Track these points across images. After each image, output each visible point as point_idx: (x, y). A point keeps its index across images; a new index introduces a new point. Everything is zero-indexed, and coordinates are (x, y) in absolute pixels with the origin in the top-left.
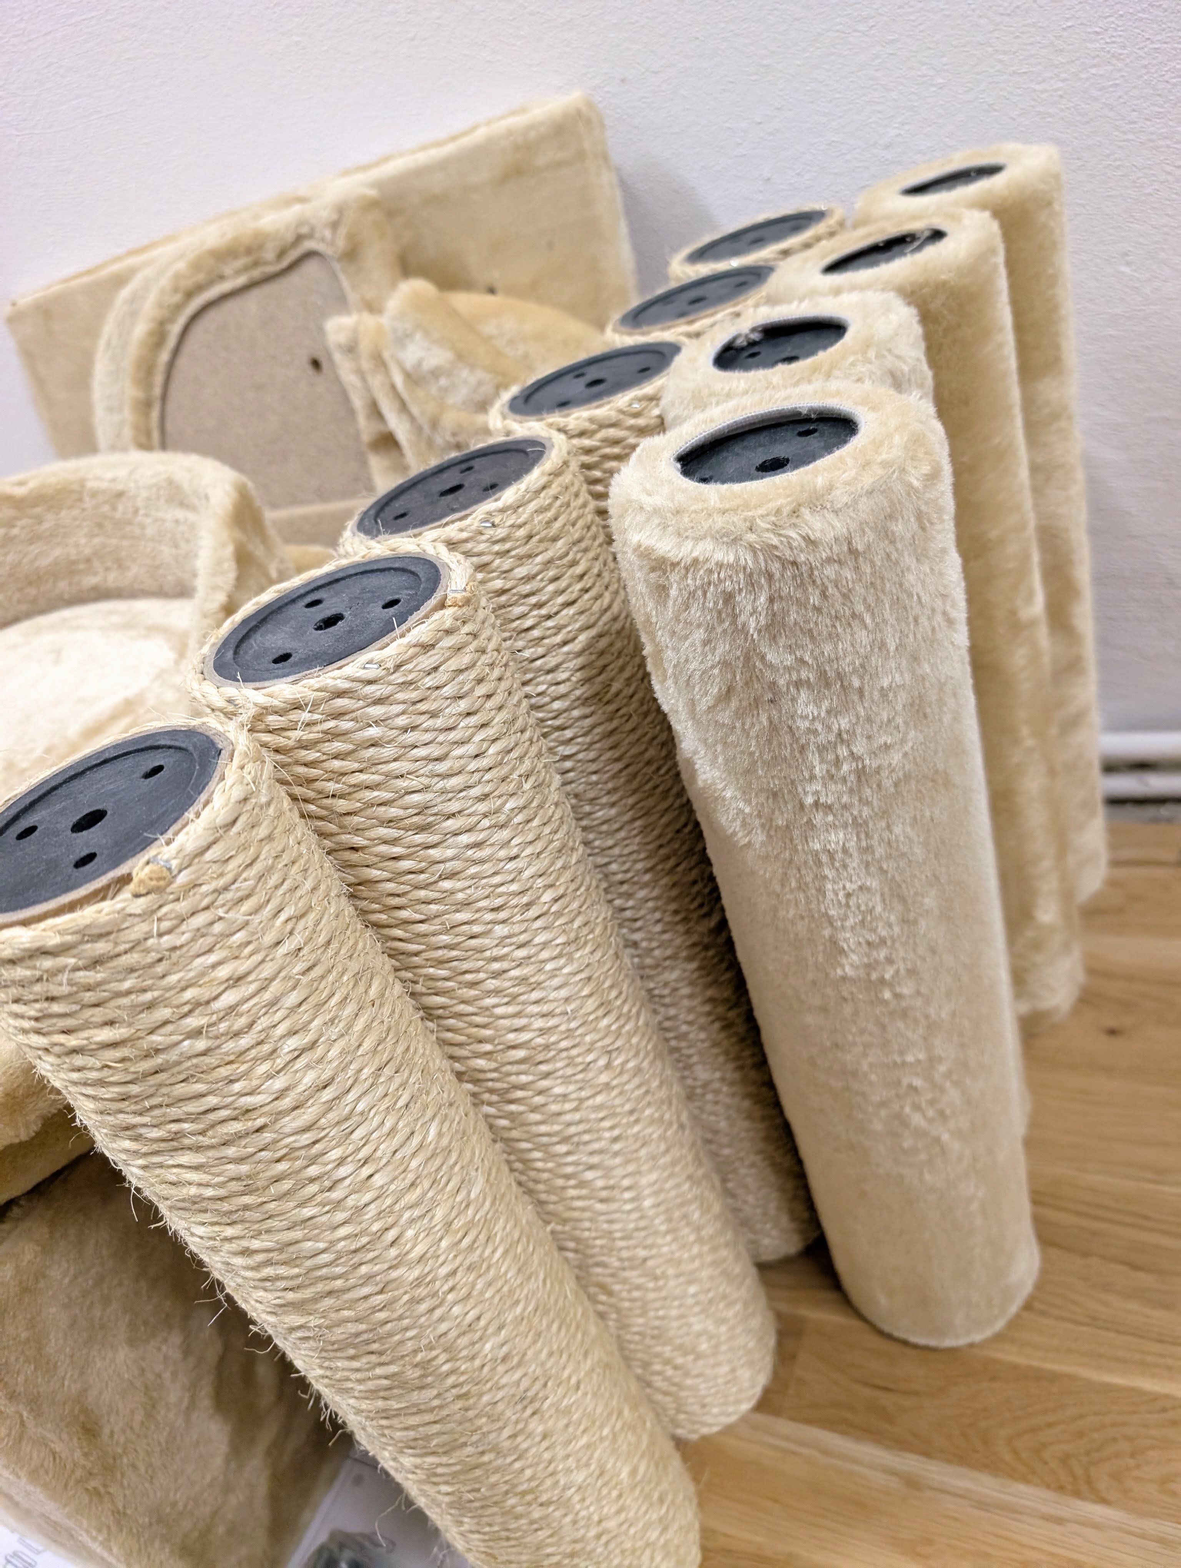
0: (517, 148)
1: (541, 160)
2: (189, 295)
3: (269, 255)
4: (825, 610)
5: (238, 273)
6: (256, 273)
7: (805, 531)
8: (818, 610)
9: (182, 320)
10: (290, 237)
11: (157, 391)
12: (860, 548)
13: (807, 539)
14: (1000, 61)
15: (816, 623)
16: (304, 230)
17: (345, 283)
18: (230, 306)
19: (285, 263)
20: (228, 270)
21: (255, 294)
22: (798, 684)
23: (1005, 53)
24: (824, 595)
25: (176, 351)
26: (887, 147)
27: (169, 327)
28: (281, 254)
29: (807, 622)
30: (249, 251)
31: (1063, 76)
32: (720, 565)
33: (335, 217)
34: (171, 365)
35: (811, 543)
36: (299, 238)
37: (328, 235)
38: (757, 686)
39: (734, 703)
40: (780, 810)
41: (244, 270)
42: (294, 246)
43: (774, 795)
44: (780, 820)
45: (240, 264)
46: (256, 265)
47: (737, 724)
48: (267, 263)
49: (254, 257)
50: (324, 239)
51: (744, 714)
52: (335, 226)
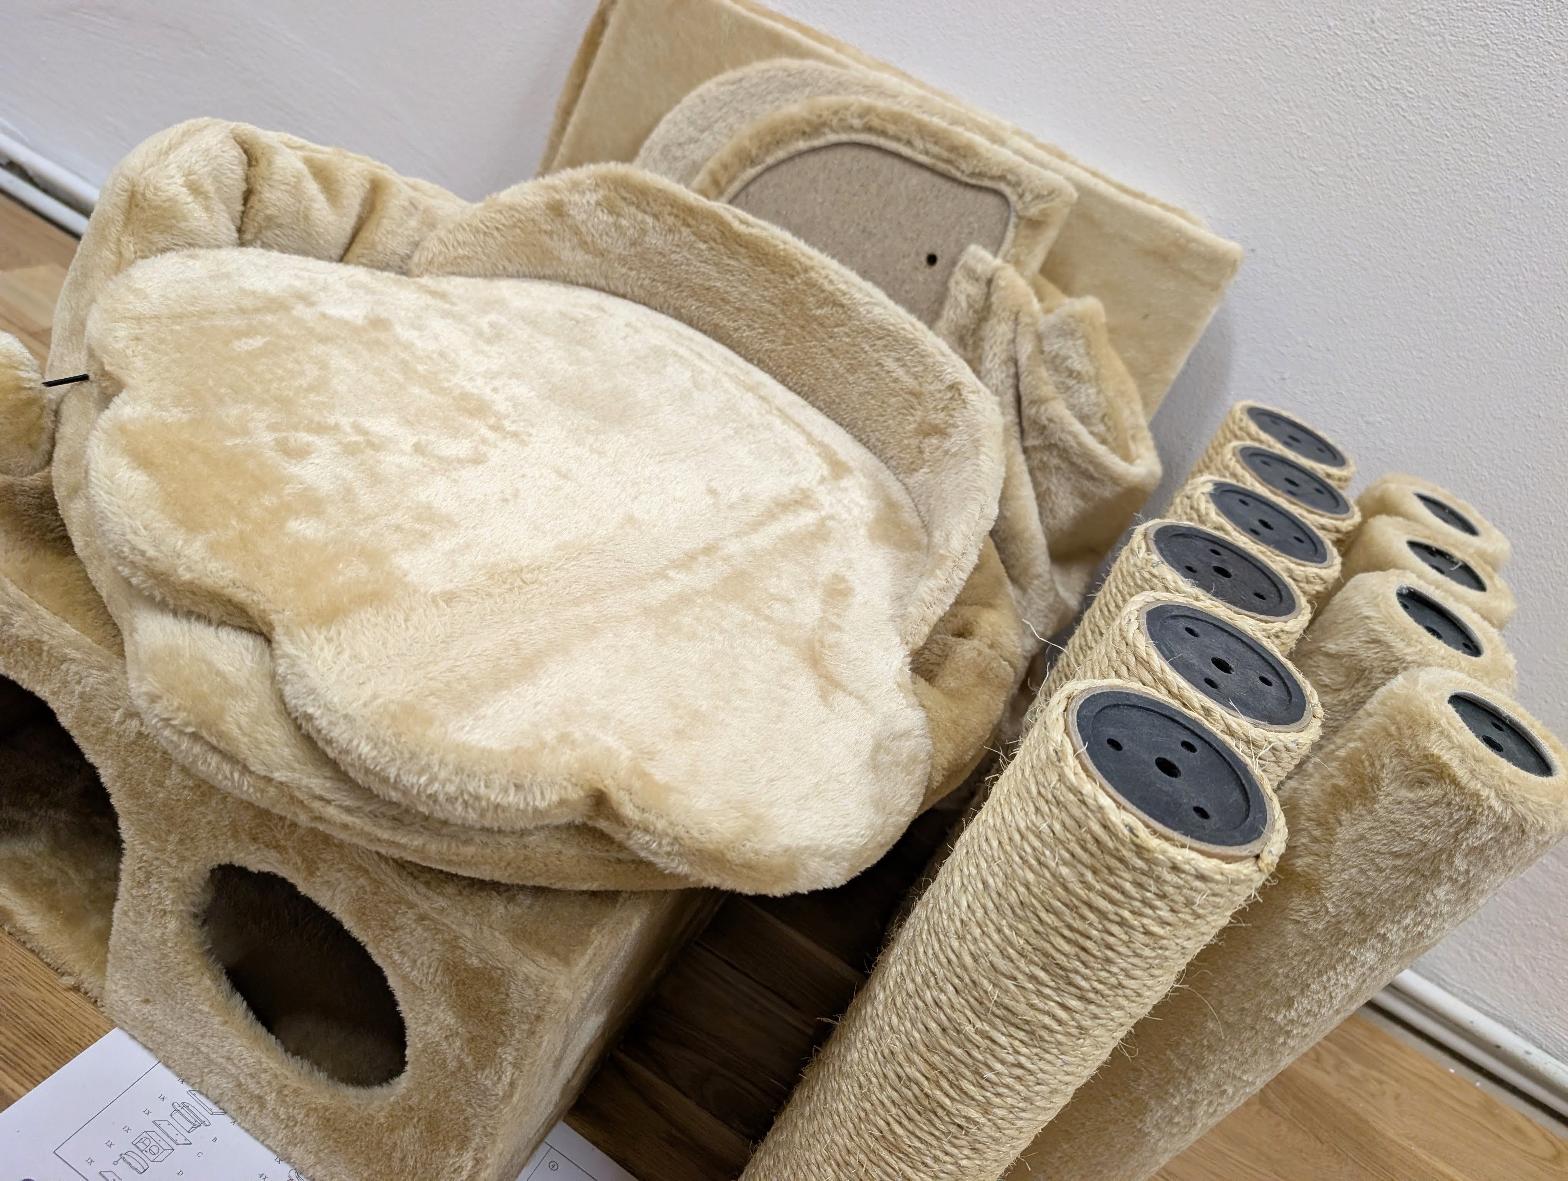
0: (1176, 244)
2: (869, 129)
3: (967, 166)
5: (928, 153)
6: (942, 166)
9: (844, 137)
10: (996, 171)
11: (770, 160)
14: (1469, 437)
16: (1011, 178)
17: (1010, 234)
18: (898, 165)
19: (973, 181)
20: (919, 143)
21: (927, 175)
23: (1475, 434)
25: (814, 150)
26: (1367, 423)
27: (826, 130)
28: (977, 174)
30: (953, 149)
31: (1493, 472)
33: (1045, 191)
34: (801, 154)
36: (1002, 178)
37: (1028, 197)
38: (1428, 865)
39: (1399, 862)
40: (1354, 922)
41: (935, 156)
42: (992, 178)
43: (1360, 914)
44: (1347, 928)
45: (936, 150)
46: (948, 161)
47: (1388, 871)
48: (958, 168)
49: (952, 156)
50: (1021, 196)
51: (1399, 871)
52: (1038, 197)
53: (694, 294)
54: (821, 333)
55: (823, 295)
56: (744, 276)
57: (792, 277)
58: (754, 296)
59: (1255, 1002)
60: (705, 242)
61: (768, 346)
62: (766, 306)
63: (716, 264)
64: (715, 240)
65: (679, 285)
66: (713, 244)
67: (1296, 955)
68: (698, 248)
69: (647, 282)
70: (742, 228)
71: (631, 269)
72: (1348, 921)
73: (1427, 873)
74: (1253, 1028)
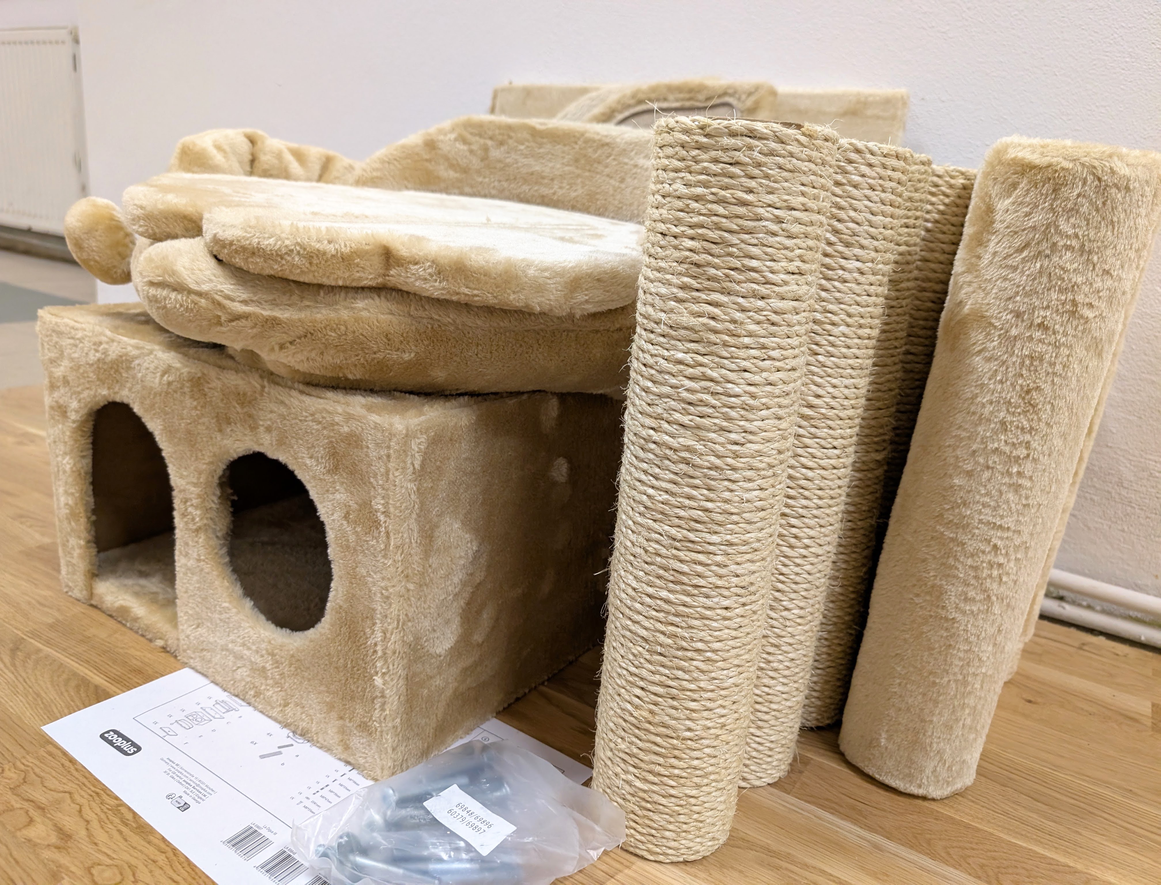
0: (858, 102)
1: (869, 112)
2: (639, 102)
3: (701, 97)
4: (1101, 213)
5: (677, 100)
6: (688, 104)
7: (1113, 165)
8: (1097, 210)
9: (627, 113)
10: (720, 92)
12: (1131, 187)
13: (1111, 169)
15: (1093, 217)
16: (730, 91)
19: (708, 104)
20: (671, 97)
22: (1068, 248)
24: (1104, 204)
27: (616, 114)
28: (708, 99)
29: (1089, 214)
30: (691, 91)
32: (1063, 169)
33: (753, 90)
35: (1113, 172)
36: (725, 94)
37: (744, 97)
38: (1045, 244)
39: (1025, 254)
40: (1017, 325)
41: (683, 100)
42: (719, 96)
43: (1018, 315)
44: (1014, 332)
45: (682, 96)
46: (690, 99)
47: (1020, 267)
48: (697, 101)
49: (691, 95)
50: (739, 99)
51: (1028, 261)
52: (750, 94)
53: (525, 181)
54: (600, 168)
55: (595, 144)
56: (550, 156)
57: (576, 143)
58: (558, 166)
59: (979, 440)
60: (523, 144)
61: (575, 194)
62: (567, 168)
63: (532, 156)
64: (528, 141)
65: (515, 179)
66: (527, 144)
67: (990, 379)
68: (520, 150)
69: (496, 183)
70: (542, 128)
71: (485, 177)
72: (1012, 327)
73: (1048, 252)
74: (988, 467)
